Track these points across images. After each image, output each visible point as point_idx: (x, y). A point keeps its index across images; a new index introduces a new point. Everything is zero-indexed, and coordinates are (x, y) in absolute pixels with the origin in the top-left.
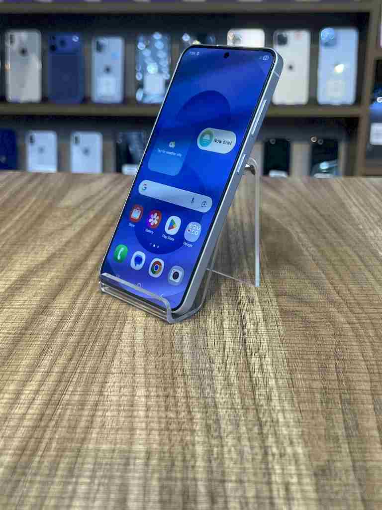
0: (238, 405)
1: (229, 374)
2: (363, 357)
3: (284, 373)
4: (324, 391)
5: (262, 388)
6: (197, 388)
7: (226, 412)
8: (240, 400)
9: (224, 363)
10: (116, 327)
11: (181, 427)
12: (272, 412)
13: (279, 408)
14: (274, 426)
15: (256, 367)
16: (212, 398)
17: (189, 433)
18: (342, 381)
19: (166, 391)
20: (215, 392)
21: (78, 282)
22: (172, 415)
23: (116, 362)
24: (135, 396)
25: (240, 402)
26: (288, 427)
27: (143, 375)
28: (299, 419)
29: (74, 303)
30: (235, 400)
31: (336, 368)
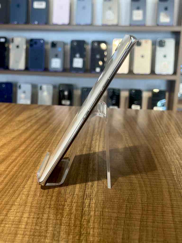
0: (71, 224)
1: (72, 208)
2: (141, 201)
3: (99, 208)
4: (117, 219)
5: (86, 216)
6: (54, 215)
7: (65, 227)
8: (74, 222)
9: (72, 202)
10: (24, 181)
11: (40, 234)
12: (88, 228)
13: (92, 226)
14: (87, 236)
15: (87, 204)
16: (60, 220)
17: (44, 237)
19: (39, 216)
20: (62, 217)
21: (12, 158)
22: (38, 228)
23: (18, 199)
24: (23, 217)
25: (73, 223)
26: (94, 236)
27: (29, 207)
28: (100, 233)
29: (7, 168)
30: (71, 222)
31: (126, 207)
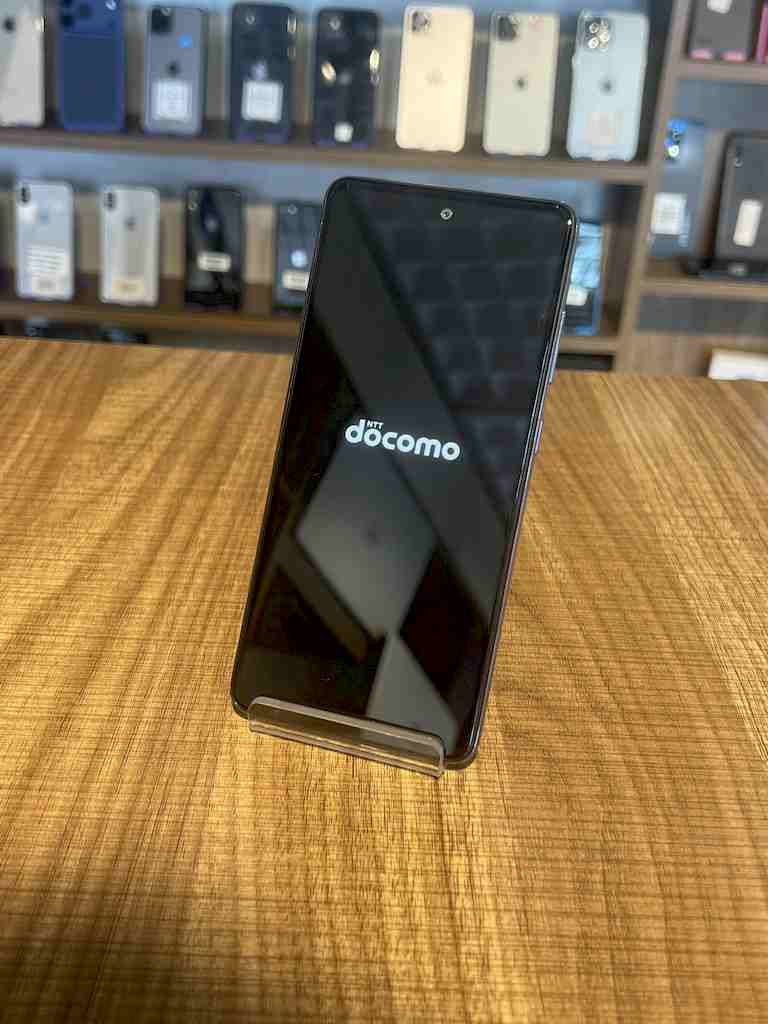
0: (428, 981)
1: (412, 899)
2: (652, 855)
3: (511, 896)
4: (582, 945)
5: (471, 935)
6: (353, 938)
7: (408, 999)
8: (432, 967)
9: (403, 870)
10: (201, 771)
12: (490, 997)
13: (501, 988)
15: (461, 880)
16: (381, 962)
18: (615, 917)
19: (297, 945)
20: (385, 948)
21: (126, 648)
22: (309, 1007)
23: (203, 868)
24: (240, 957)
25: (432, 974)
27: (253, 903)
28: (538, 1018)
29: (120, 705)
30: (423, 969)
31: (605, 883)
